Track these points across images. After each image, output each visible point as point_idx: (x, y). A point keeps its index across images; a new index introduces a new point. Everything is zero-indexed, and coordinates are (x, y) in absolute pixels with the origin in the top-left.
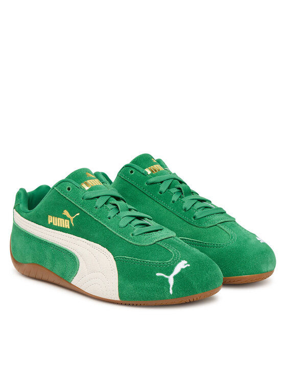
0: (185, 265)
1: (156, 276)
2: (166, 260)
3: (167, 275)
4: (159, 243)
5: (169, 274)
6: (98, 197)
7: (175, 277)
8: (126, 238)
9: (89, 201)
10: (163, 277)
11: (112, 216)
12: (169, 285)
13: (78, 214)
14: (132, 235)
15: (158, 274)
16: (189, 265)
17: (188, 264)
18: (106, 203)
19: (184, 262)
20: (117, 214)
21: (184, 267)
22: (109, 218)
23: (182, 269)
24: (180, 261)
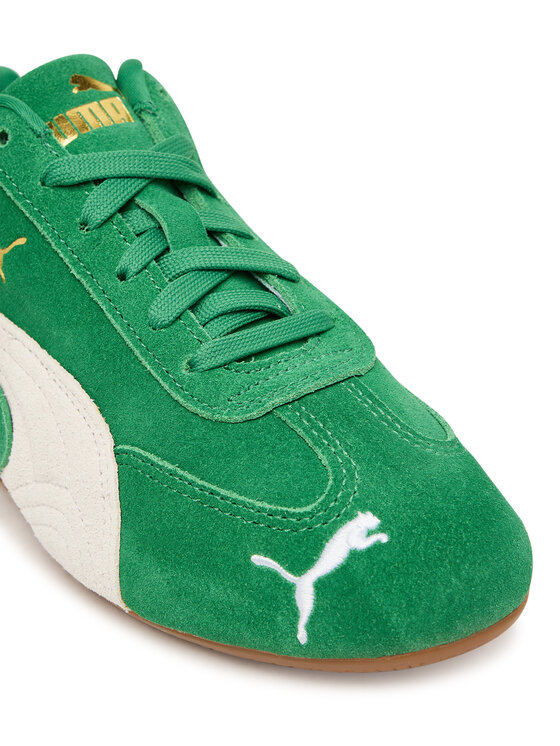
0: (370, 533)
1: (249, 564)
2: (297, 503)
3: (291, 569)
4: (283, 415)
5: (300, 566)
6: (98, 181)
7: (321, 586)
8: (165, 375)
9: (64, 193)
10: (275, 575)
11: (134, 269)
12: (295, 614)
13: (22, 241)
14: (191, 365)
15: (259, 560)
16: (384, 538)
17: (381, 529)
18: (124, 209)
19: (368, 520)
20: (157, 258)
21: (363, 544)
22: (122, 277)
23: (354, 555)
24: (350, 516)
